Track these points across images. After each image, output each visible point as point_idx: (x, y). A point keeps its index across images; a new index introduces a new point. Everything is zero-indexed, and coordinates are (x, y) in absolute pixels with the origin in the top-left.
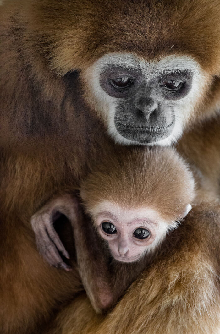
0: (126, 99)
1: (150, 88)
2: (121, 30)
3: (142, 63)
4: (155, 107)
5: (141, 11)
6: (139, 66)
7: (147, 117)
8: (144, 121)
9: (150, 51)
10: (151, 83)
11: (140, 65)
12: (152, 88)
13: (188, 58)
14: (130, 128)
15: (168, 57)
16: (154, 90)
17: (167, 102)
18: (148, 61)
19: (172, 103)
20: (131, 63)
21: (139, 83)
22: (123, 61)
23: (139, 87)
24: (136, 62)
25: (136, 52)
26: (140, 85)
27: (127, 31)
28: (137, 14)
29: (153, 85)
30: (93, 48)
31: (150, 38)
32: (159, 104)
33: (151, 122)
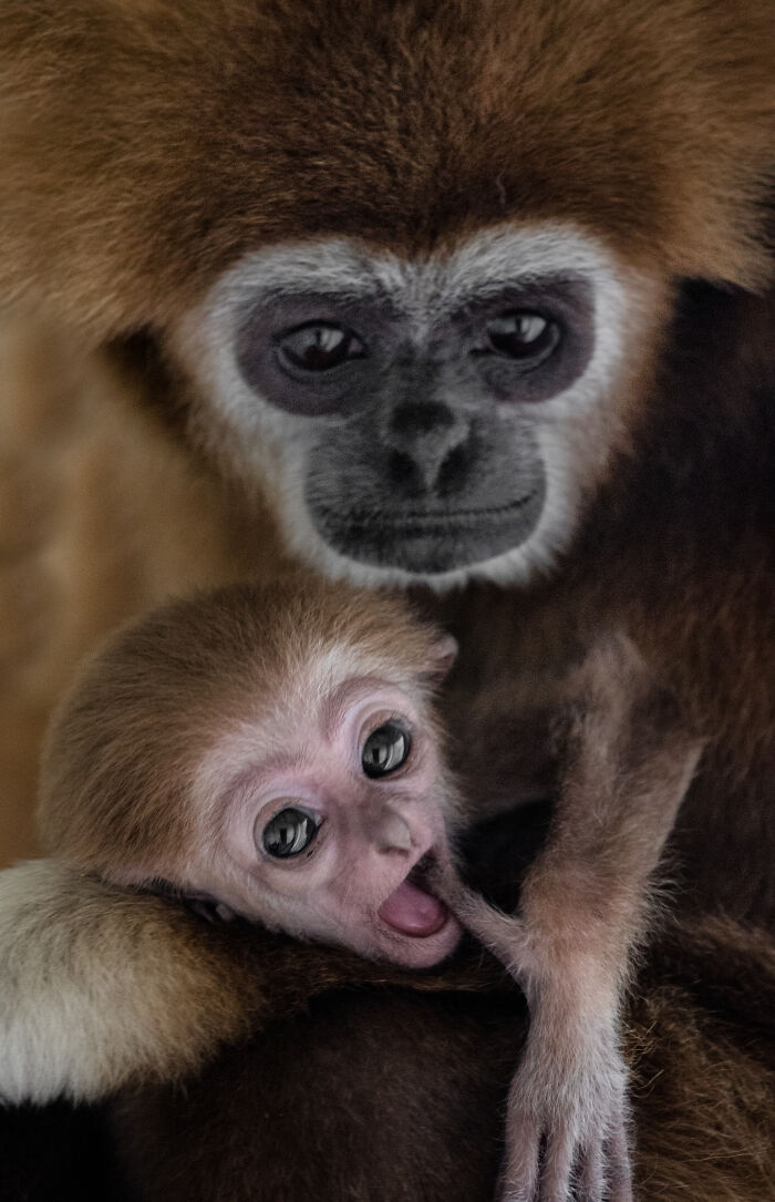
0: (346, 415)
1: (432, 368)
2: (290, 153)
3: (390, 272)
4: (457, 436)
5: (356, 73)
6: (379, 283)
7: (430, 477)
8: (416, 492)
9: (415, 221)
10: (434, 346)
11: (383, 276)
12: (441, 363)
13: (564, 232)
14: (366, 523)
15: (489, 234)
16: (449, 373)
17: (505, 411)
18: (412, 257)
19: (523, 416)
20: (346, 273)
21: (388, 350)
22: (313, 267)
23: (391, 367)
24: (365, 266)
25: (360, 233)
26: (390, 357)
27: (315, 154)
28: (343, 85)
29: (445, 353)
30: (192, 237)
31: (408, 169)
32: (475, 422)
33: (444, 494)
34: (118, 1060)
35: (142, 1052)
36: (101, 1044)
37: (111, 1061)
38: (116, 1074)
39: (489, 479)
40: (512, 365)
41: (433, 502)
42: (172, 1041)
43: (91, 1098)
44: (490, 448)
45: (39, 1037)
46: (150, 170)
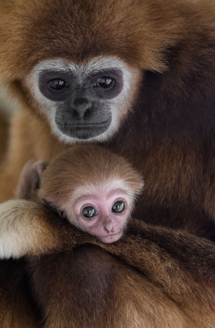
0: (64, 100)
1: (84, 90)
3: (72, 67)
4: (89, 106)
7: (82, 115)
8: (78, 119)
9: (78, 55)
10: (84, 85)
11: (71, 68)
12: (86, 89)
13: (114, 58)
14: (67, 126)
15: (96, 59)
16: (88, 91)
17: (101, 101)
18: (78, 63)
19: (106, 102)
20: (62, 67)
21: (74, 86)
22: (54, 65)
23: (74, 89)
24: (67, 65)
25: (65, 57)
26: (74, 87)
27: (54, 39)
29: (87, 87)
30: (26, 58)
31: (75, 42)
32: (93, 103)
33: (85, 120)
34: (24, 249)
35: (30, 247)
36: (20, 245)
37: (23, 249)
38: (23, 252)
39: (96, 116)
40: (103, 90)
41: (82, 121)
42: (37, 245)
43: (18, 257)
44: (97, 109)
45: (6, 243)
46: (17, 41)
